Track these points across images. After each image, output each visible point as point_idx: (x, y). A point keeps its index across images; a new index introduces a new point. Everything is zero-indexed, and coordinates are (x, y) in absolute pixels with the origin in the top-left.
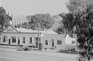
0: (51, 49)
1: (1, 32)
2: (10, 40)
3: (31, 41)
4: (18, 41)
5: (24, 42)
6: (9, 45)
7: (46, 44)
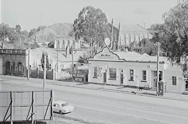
0: (183, 94)
1: (90, 59)
2: (105, 74)
3: (145, 78)
4: (120, 77)
5: (132, 79)
6: (103, 84)
7: (173, 84)
